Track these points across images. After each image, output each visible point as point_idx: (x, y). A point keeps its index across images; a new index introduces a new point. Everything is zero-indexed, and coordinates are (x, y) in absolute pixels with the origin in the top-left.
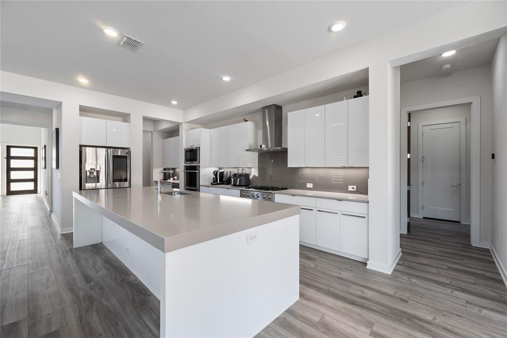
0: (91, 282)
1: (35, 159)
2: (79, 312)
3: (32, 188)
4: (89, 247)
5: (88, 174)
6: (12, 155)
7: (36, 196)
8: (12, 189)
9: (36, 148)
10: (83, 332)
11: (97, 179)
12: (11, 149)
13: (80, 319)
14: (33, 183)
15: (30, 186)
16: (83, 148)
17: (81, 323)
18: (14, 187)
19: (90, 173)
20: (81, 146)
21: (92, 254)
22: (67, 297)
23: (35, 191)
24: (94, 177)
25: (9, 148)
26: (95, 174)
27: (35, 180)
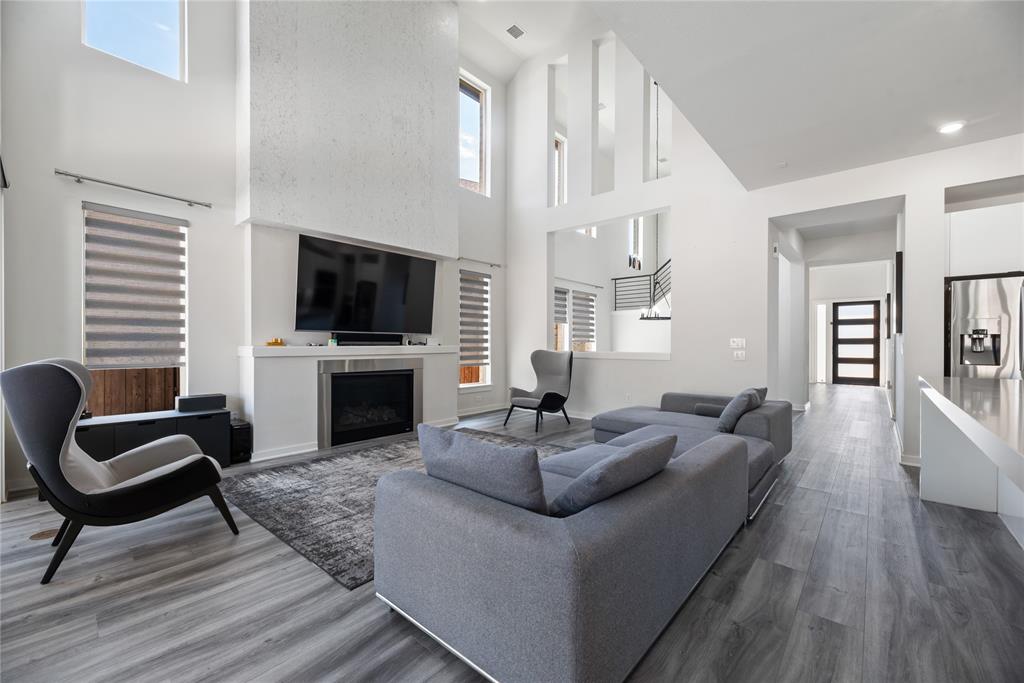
0: (938, 584)
1: (876, 322)
2: (894, 625)
3: (871, 375)
4: (958, 511)
5: (968, 342)
6: (840, 317)
7: (876, 390)
8: (840, 374)
9: (877, 304)
10: (889, 667)
11: (995, 356)
12: (840, 308)
13: (892, 641)
14: (872, 366)
15: (867, 371)
16: (958, 284)
17: (891, 647)
18: (845, 370)
19: (974, 340)
20: (948, 281)
21: (960, 526)
22: (878, 583)
23: (875, 381)
24: (985, 351)
25: (836, 306)
26: (988, 342)
27: (875, 361)
